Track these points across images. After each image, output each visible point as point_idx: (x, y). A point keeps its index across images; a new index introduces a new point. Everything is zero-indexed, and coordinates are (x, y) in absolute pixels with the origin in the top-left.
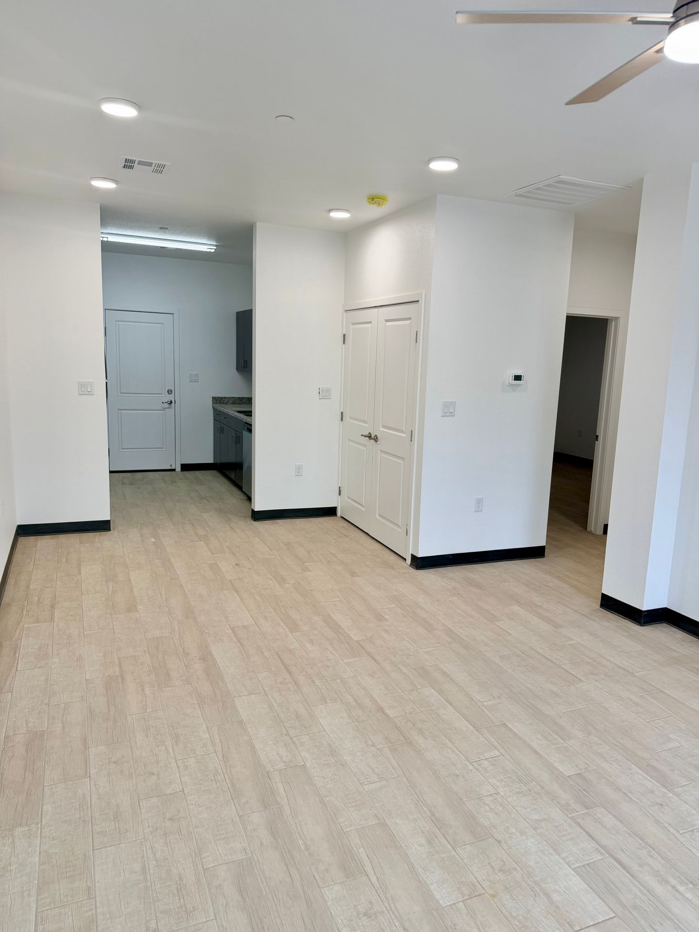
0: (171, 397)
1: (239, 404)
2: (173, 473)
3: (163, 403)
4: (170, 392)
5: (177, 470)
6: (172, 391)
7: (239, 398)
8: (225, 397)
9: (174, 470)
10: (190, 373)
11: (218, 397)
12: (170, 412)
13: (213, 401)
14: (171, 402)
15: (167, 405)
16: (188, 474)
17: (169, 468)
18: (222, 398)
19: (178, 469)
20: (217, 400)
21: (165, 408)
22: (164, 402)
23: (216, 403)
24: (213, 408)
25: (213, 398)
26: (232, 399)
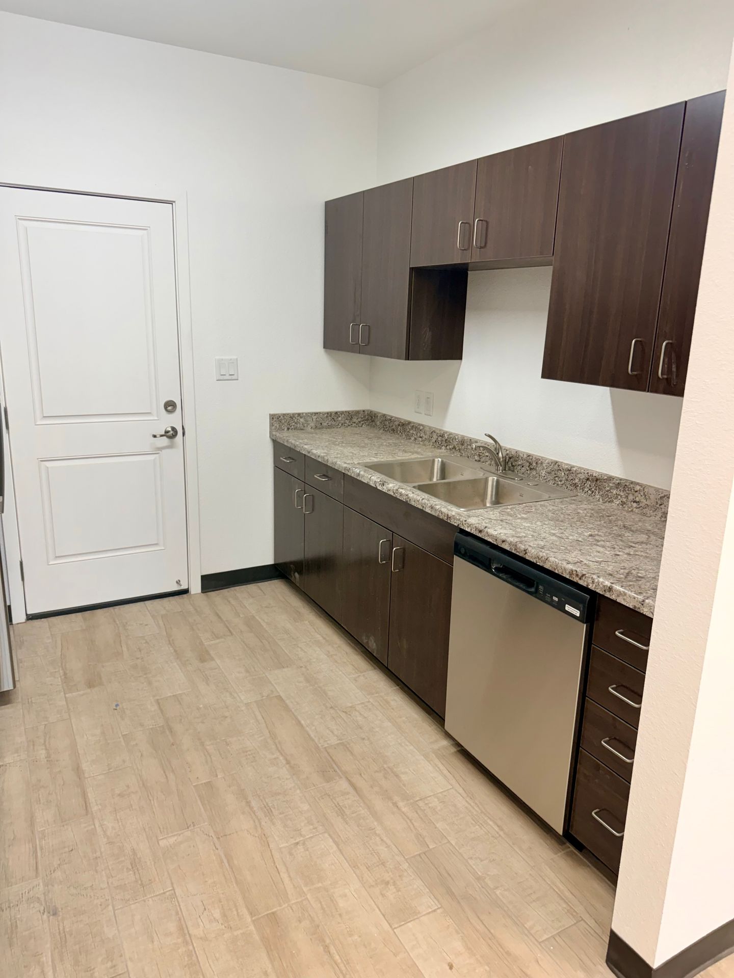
0: (173, 420)
1: (330, 427)
2: (183, 598)
3: (155, 436)
4: (170, 406)
5: (193, 592)
6: (174, 405)
7: (329, 414)
8: (299, 414)
9: (186, 592)
10: (217, 357)
11: (284, 415)
13: (271, 425)
14: (174, 433)
15: (165, 441)
16: (218, 597)
17: (175, 588)
18: (292, 416)
19: (196, 587)
20: (280, 421)
21: (161, 449)
22: (158, 433)
23: (280, 429)
24: (275, 442)
25: (273, 417)
26: (314, 417)
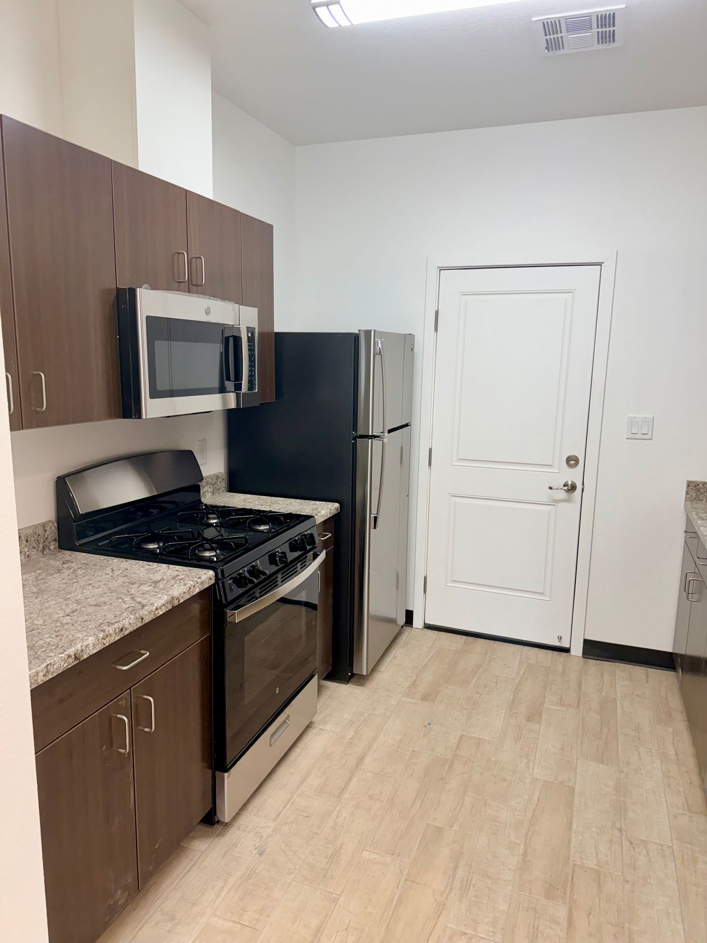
0: (573, 475)
2: (562, 656)
3: (551, 488)
4: (572, 461)
5: (573, 652)
6: (577, 460)
9: (567, 650)
10: (630, 415)
11: (703, 482)
12: (570, 510)
13: (687, 493)
14: (573, 488)
15: (562, 495)
16: (594, 665)
17: (555, 643)
19: (577, 649)
20: (699, 490)
21: (557, 501)
22: (556, 485)
23: (697, 496)
25: (689, 484)
